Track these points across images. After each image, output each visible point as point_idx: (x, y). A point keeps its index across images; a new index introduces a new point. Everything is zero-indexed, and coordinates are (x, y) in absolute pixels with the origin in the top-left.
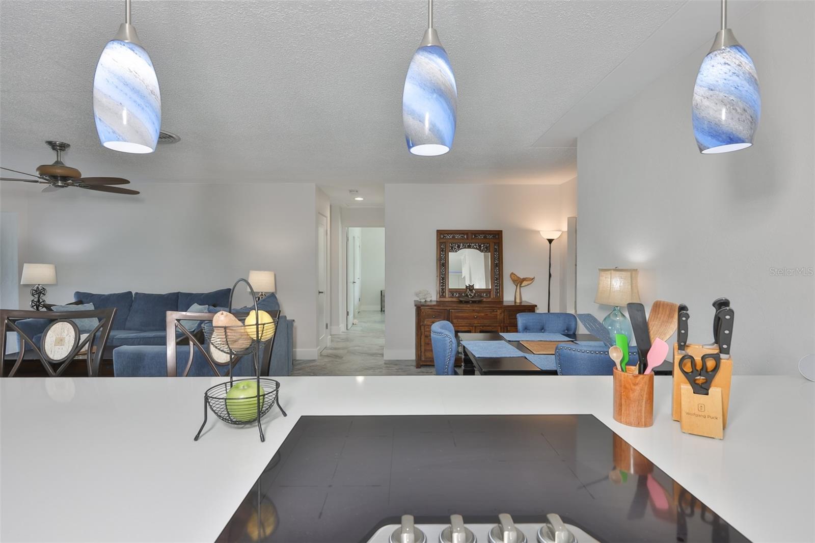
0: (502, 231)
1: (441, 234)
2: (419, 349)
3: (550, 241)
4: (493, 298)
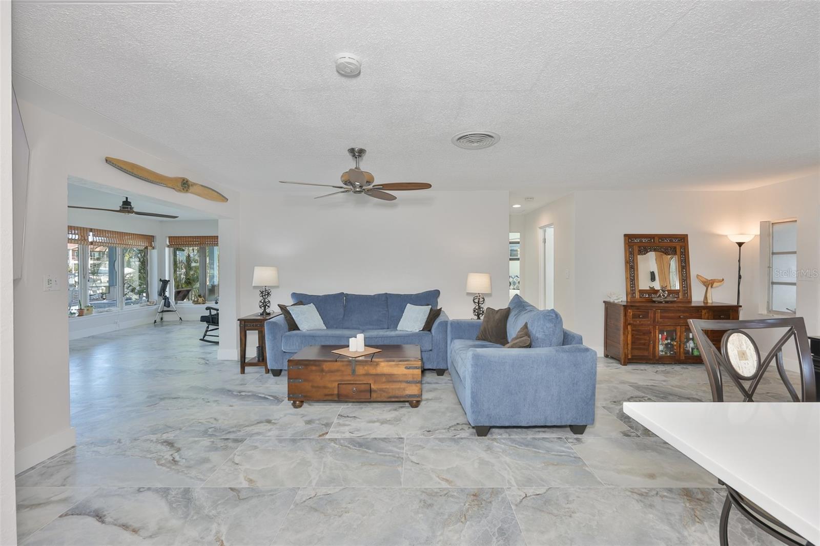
0: (687, 235)
1: (630, 239)
2: (626, 347)
3: (740, 244)
4: (681, 299)
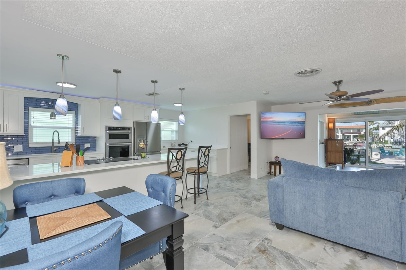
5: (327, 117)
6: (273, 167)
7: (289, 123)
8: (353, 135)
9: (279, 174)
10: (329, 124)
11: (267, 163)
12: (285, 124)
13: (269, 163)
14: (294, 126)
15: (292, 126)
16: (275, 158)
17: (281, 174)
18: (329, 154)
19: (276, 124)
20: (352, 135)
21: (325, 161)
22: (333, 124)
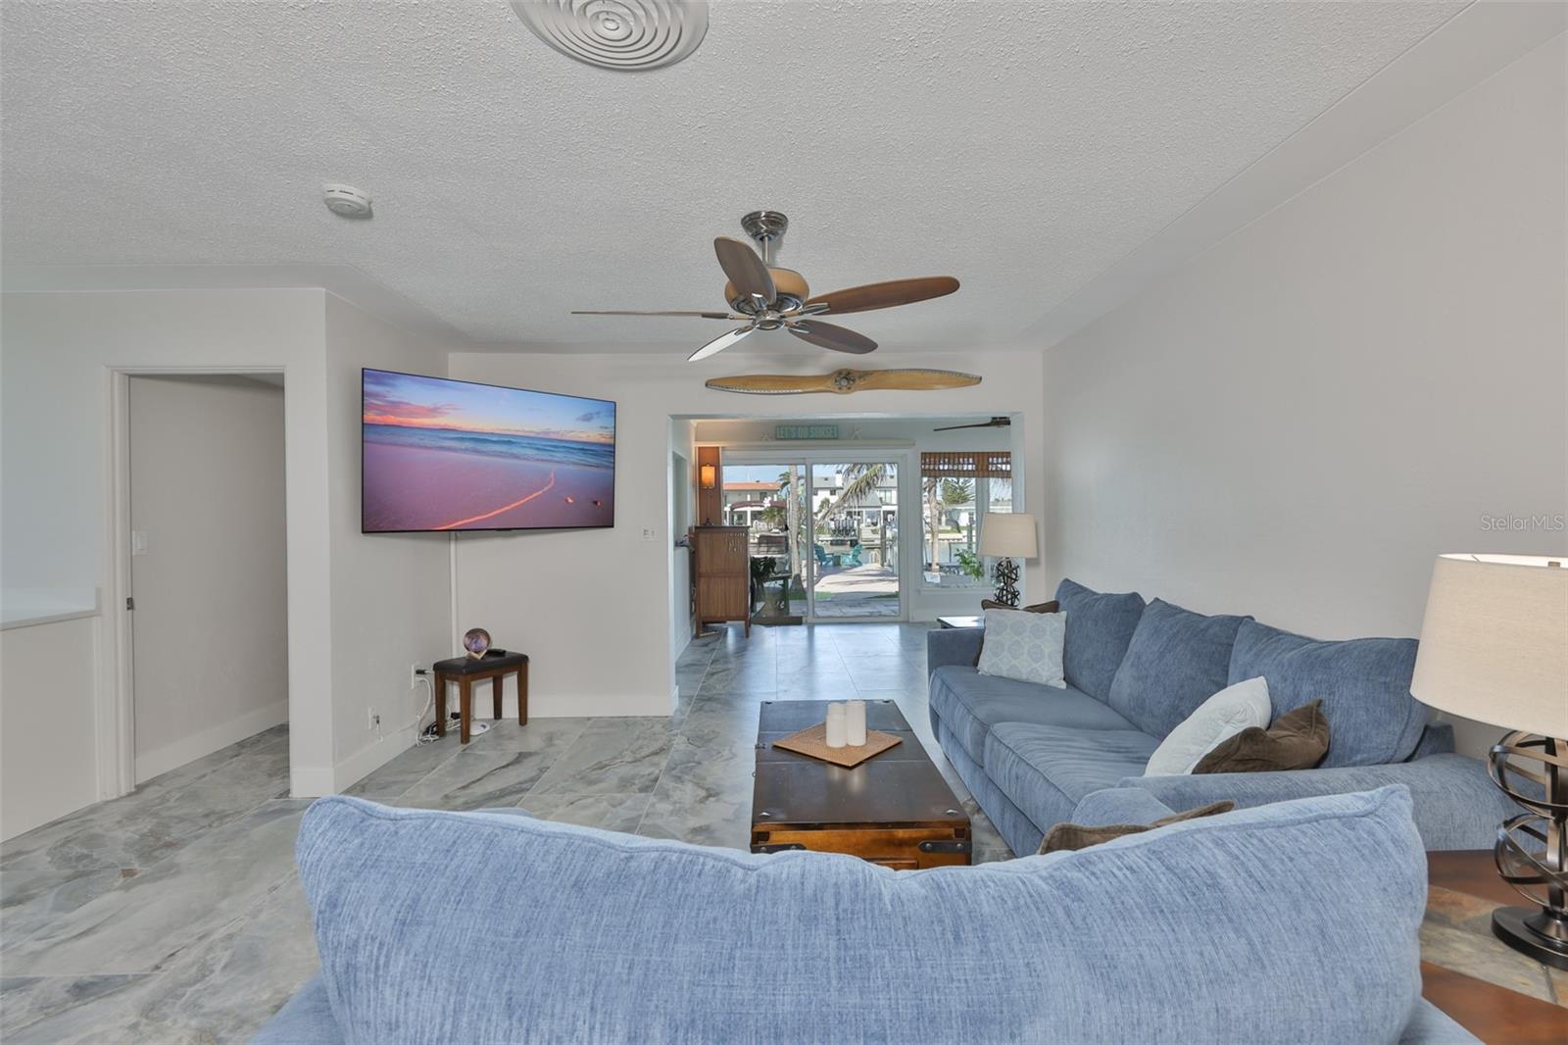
5: (696, 440)
6: (454, 691)
7: (538, 449)
8: (752, 512)
9: (492, 716)
10: (704, 468)
11: (420, 672)
12: (515, 450)
13: (431, 671)
14: (567, 467)
15: (554, 467)
16: (468, 642)
17: (504, 716)
18: (703, 584)
19: (466, 450)
20: (749, 510)
21: (691, 614)
22: (713, 468)
